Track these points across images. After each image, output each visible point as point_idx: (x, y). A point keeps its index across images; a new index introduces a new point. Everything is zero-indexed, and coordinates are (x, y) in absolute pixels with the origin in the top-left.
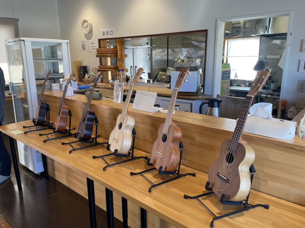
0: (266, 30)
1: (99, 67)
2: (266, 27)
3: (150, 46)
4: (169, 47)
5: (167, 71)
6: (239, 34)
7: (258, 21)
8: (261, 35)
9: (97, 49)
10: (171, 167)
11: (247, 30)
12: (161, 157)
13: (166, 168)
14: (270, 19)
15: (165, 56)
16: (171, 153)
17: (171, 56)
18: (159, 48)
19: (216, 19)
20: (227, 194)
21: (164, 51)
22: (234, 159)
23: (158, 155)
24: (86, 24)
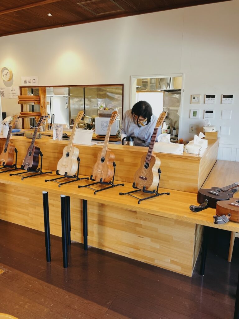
0: (168, 86)
1: (21, 113)
2: (168, 84)
3: (68, 95)
4: (85, 96)
5: (85, 119)
6: (147, 88)
7: (161, 80)
8: (164, 90)
9: (19, 96)
10: (108, 178)
11: (153, 84)
12: (101, 173)
13: (105, 179)
14: (170, 78)
15: (82, 105)
16: (108, 169)
17: (87, 105)
18: (77, 98)
19: (130, 76)
20: (146, 186)
21: (81, 101)
22: (149, 166)
23: (98, 172)
24: (6, 71)
